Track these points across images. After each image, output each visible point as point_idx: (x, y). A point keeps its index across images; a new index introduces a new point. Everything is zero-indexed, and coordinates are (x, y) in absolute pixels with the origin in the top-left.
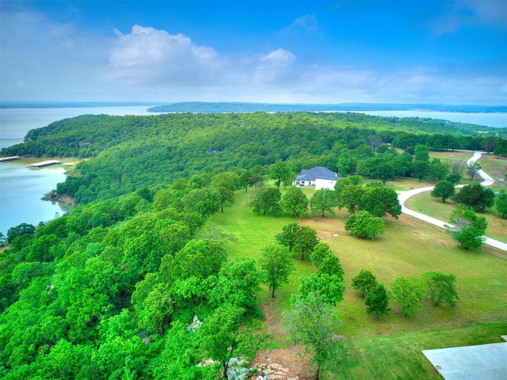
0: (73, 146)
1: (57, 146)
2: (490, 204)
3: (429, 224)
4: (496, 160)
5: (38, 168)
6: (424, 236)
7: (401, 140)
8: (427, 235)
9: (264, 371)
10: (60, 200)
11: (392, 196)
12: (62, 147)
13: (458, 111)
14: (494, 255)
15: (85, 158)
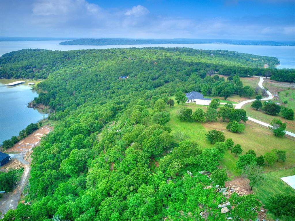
0: (30, 72)
1: (19, 72)
2: (278, 112)
3: (257, 124)
4: (271, 83)
5: (13, 86)
6: (258, 130)
7: (223, 71)
8: (259, 130)
9: (231, 188)
10: (38, 107)
11: (244, 113)
12: (23, 73)
13: (240, 44)
14: (288, 138)
15: (39, 79)
